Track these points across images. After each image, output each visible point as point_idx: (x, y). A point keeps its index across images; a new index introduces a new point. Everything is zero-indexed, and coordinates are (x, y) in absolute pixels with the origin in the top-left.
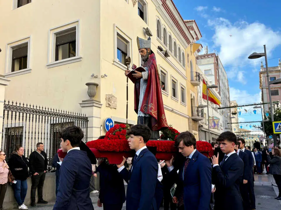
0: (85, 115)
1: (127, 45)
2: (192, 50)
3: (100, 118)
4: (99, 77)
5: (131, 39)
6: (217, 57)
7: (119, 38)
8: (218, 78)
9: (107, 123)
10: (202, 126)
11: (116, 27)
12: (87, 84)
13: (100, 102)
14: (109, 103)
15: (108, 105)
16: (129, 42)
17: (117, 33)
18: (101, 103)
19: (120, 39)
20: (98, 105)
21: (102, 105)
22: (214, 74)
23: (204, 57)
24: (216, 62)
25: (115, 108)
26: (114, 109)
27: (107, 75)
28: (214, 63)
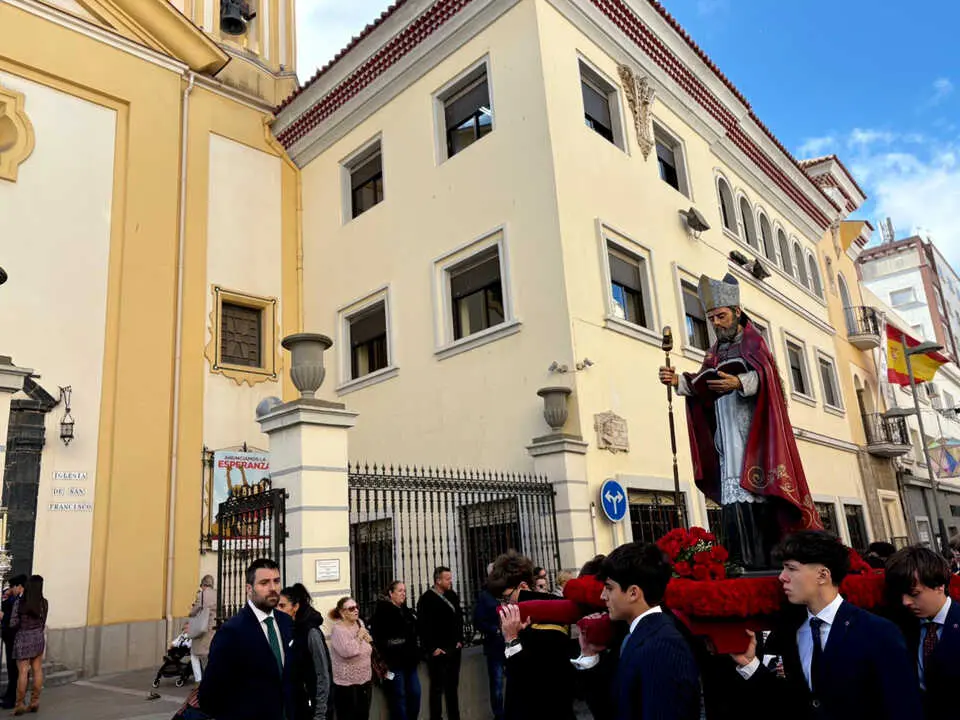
0: (546, 479)
1: (638, 269)
2: (840, 243)
3: (587, 483)
4: (572, 368)
5: (649, 251)
6: (929, 245)
7: (615, 253)
8: (942, 312)
9: (608, 496)
10: (908, 472)
11: (604, 225)
12: (542, 393)
13: (580, 438)
14: (606, 437)
15: (603, 445)
16: (643, 259)
17: (608, 241)
18: (585, 441)
19: (620, 256)
20: (575, 448)
21: (586, 445)
22: (925, 301)
23: (884, 251)
24: (927, 262)
25: (625, 451)
26: (624, 454)
27: (590, 359)
28: (920, 267)
